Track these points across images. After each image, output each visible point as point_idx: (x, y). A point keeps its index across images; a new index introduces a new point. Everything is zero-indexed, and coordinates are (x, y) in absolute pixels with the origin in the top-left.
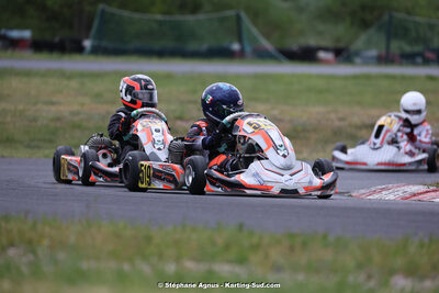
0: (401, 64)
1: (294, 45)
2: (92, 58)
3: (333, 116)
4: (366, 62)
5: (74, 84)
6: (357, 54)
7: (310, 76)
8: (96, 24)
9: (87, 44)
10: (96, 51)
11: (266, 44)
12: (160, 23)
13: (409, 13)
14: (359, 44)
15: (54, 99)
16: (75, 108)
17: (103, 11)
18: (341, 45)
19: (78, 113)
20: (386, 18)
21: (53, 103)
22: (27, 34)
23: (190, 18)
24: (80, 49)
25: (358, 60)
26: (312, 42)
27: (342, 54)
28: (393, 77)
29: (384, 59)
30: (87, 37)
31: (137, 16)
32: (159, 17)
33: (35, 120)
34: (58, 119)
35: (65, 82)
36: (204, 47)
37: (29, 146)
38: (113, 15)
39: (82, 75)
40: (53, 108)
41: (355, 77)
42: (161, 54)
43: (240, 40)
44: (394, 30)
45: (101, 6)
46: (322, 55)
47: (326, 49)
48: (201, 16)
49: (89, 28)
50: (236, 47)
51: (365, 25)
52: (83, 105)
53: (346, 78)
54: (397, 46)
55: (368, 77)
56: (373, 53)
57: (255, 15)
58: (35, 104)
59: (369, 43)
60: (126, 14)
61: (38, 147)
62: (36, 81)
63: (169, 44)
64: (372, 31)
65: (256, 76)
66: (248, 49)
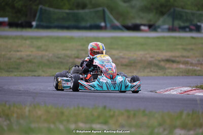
0: (179, 31)
1: (130, 23)
2: (36, 30)
3: (148, 56)
4: (163, 31)
5: (28, 42)
6: (159, 27)
7: (137, 38)
8: (38, 14)
9: (34, 24)
10: (38, 27)
11: (117, 23)
12: (68, 14)
13: (182, 8)
14: (160, 22)
15: (19, 49)
16: (28, 53)
17: (41, 9)
18: (152, 23)
19: (30, 56)
20: (172, 10)
21: (18, 51)
22: (6, 19)
23: (81, 11)
24: (31, 26)
25: (159, 30)
26: (138, 21)
27: (152, 27)
28: (175, 38)
29: (172, 29)
30: (34, 21)
31: (57, 11)
32: (67, 11)
33: (10, 59)
34: (21, 58)
35: (24, 42)
36: (88, 24)
37: (7, 71)
38: (46, 10)
39: (32, 38)
40: (18, 53)
41: (158, 38)
42: (68, 28)
43: (105, 21)
44: (176, 16)
45: (40, 6)
46: (143, 28)
47: (144, 25)
48: (87, 11)
49: (35, 16)
50: (103, 24)
51: (162, 14)
52: (32, 52)
53: (154, 38)
54: (177, 23)
55: (164, 38)
56: (166, 26)
57: (111, 10)
58: (10, 52)
59: (164, 22)
60: (52, 9)
61: (12, 72)
62: (10, 41)
63: (72, 23)
64: (165, 17)
65: (112, 38)
66: (108, 25)
